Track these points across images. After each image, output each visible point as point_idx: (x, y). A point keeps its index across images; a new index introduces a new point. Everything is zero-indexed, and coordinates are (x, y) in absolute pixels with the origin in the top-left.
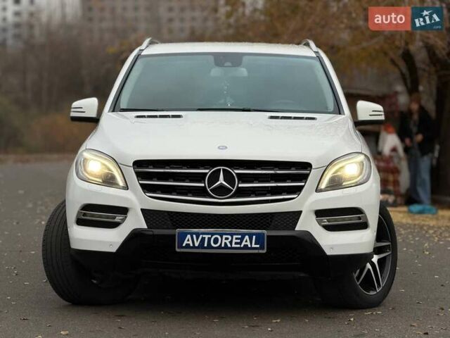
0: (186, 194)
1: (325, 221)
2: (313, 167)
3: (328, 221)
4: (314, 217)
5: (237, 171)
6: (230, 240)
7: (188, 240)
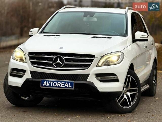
0: (45, 66)
1: (99, 78)
2: (95, 57)
3: (101, 78)
4: (95, 76)
5: (65, 57)
6: (60, 84)
7: (45, 83)
